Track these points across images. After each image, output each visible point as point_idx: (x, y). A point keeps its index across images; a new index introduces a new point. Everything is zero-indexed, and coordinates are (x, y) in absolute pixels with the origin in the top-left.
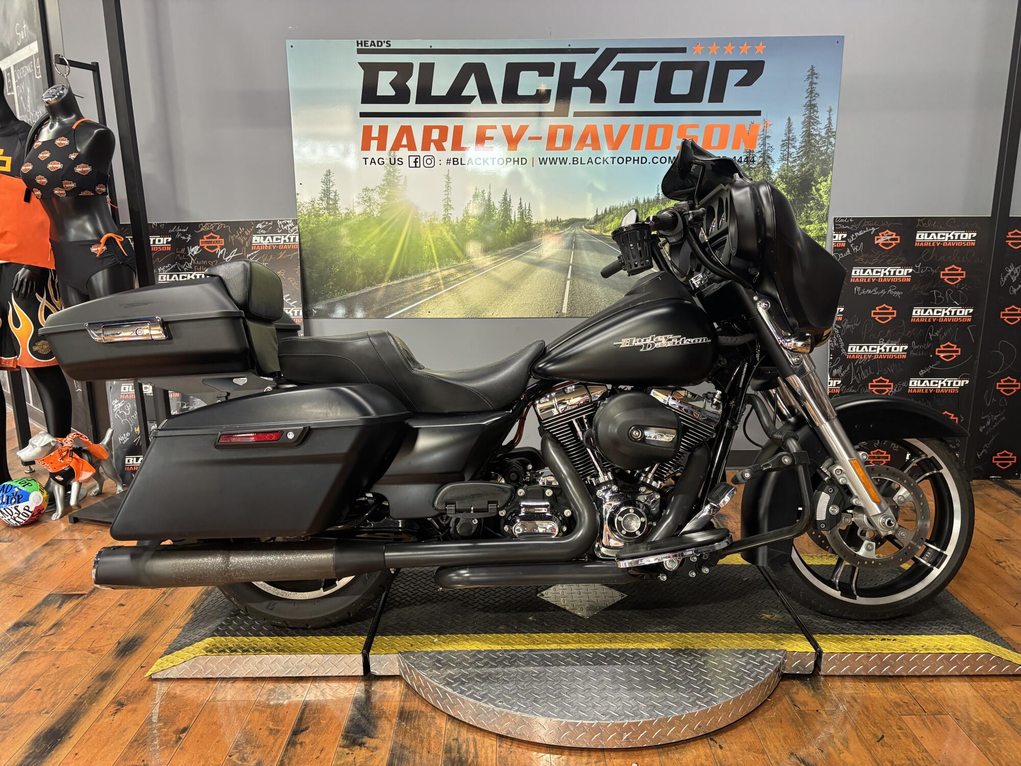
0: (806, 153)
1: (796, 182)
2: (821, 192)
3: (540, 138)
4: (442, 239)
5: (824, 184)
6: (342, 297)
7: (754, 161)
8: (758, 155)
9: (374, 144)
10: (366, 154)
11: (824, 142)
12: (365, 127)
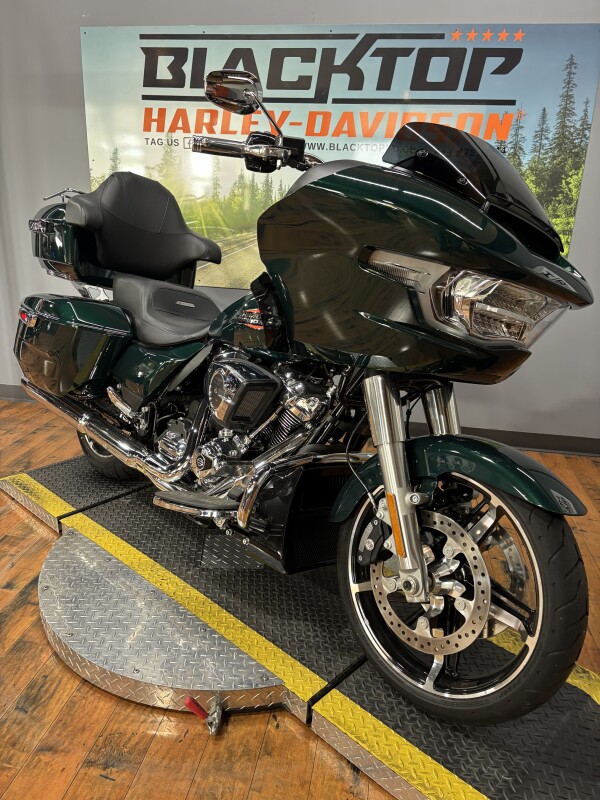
0: (559, 145)
1: (546, 175)
2: (570, 186)
3: (300, 124)
4: (212, 215)
5: (576, 177)
7: (504, 152)
8: (510, 146)
9: (154, 125)
10: (147, 134)
11: (579, 134)
12: (146, 109)
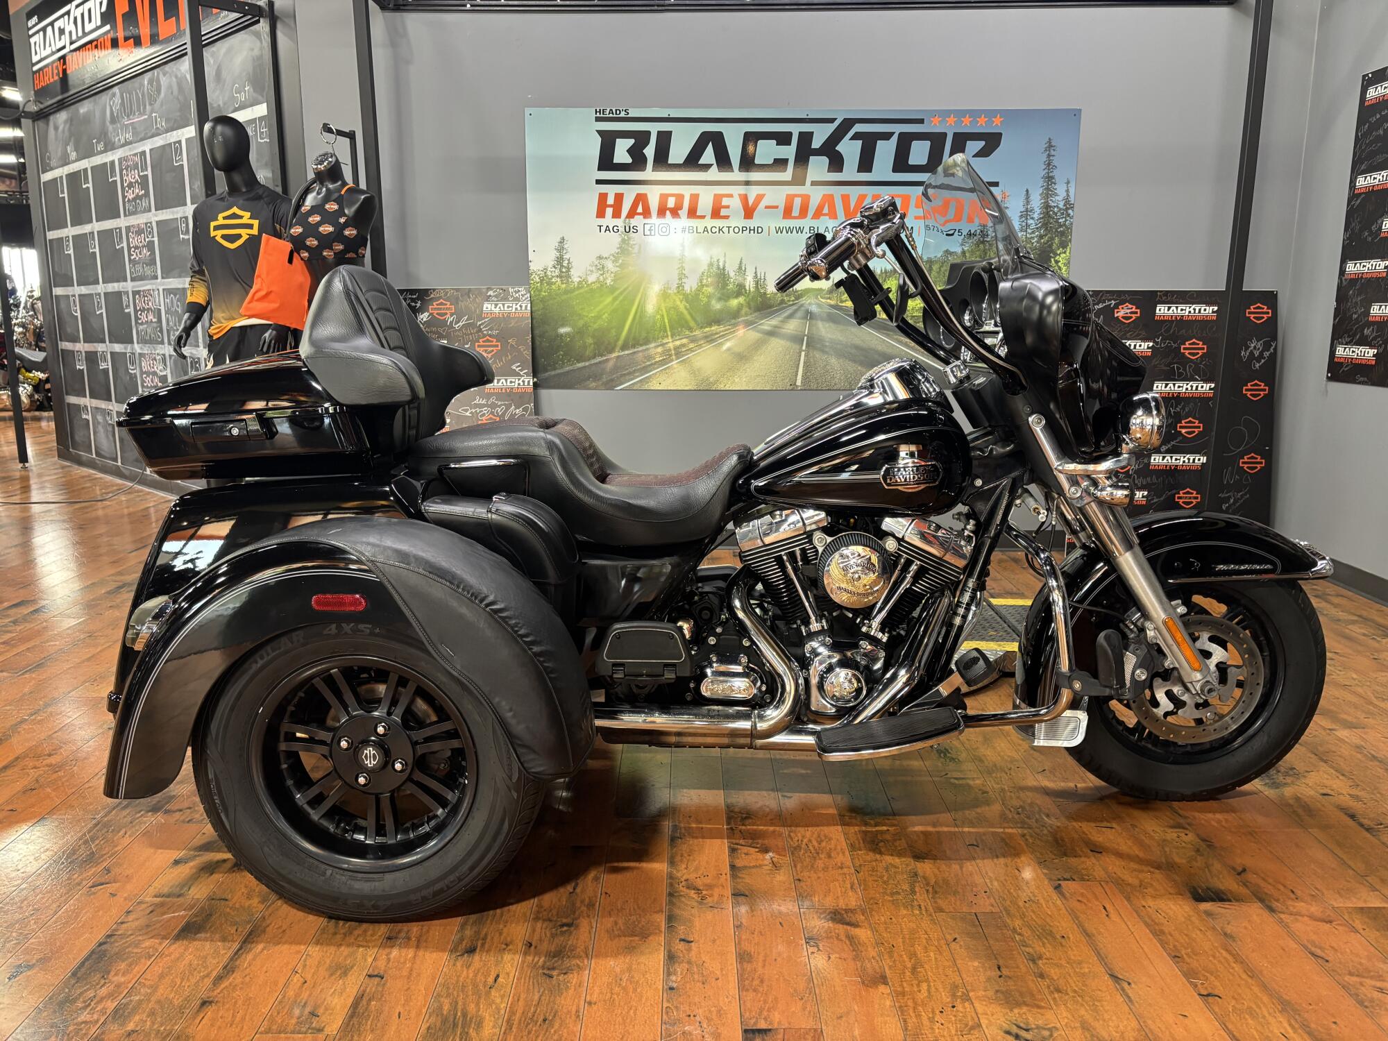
0: (1045, 225)
2: (1060, 264)
3: (776, 207)
4: (676, 308)
5: (1063, 255)
6: (571, 368)
9: (609, 211)
10: (601, 221)
11: (1063, 214)
12: (600, 194)
